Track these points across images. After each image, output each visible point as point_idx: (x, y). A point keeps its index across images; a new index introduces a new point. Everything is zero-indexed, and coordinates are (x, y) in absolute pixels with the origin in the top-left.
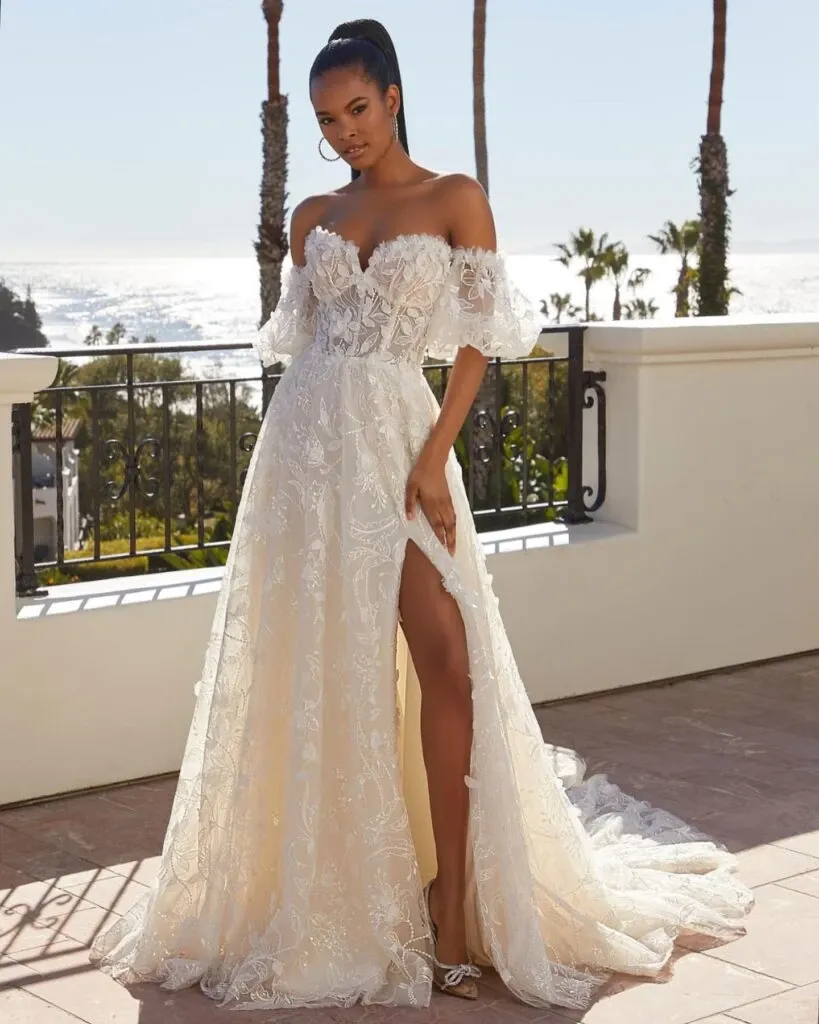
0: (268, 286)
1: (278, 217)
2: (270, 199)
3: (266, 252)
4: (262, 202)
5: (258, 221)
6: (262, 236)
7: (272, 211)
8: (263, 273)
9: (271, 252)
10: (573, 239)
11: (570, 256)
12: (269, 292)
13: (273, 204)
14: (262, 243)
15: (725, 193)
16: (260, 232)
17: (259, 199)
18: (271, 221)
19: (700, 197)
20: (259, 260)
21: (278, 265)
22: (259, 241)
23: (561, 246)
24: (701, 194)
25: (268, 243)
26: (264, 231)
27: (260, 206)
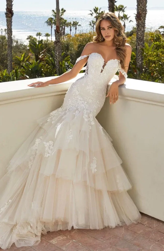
0: (9, 23)
1: (11, 6)
2: (8, 2)
3: (7, 15)
4: (7, 3)
5: (6, 7)
6: (7, 11)
7: (9, 5)
8: (7, 20)
9: (9, 15)
10: (94, 9)
11: (93, 13)
12: (9, 25)
13: (9, 3)
14: (7, 13)
15: (114, 2)
16: (6, 10)
17: (6, 2)
18: (9, 7)
19: (108, 3)
20: (6, 17)
21: (11, 18)
22: (6, 12)
23: (91, 11)
24: (108, 2)
25: (8, 13)
26: (7, 10)
27: (6, 4)
